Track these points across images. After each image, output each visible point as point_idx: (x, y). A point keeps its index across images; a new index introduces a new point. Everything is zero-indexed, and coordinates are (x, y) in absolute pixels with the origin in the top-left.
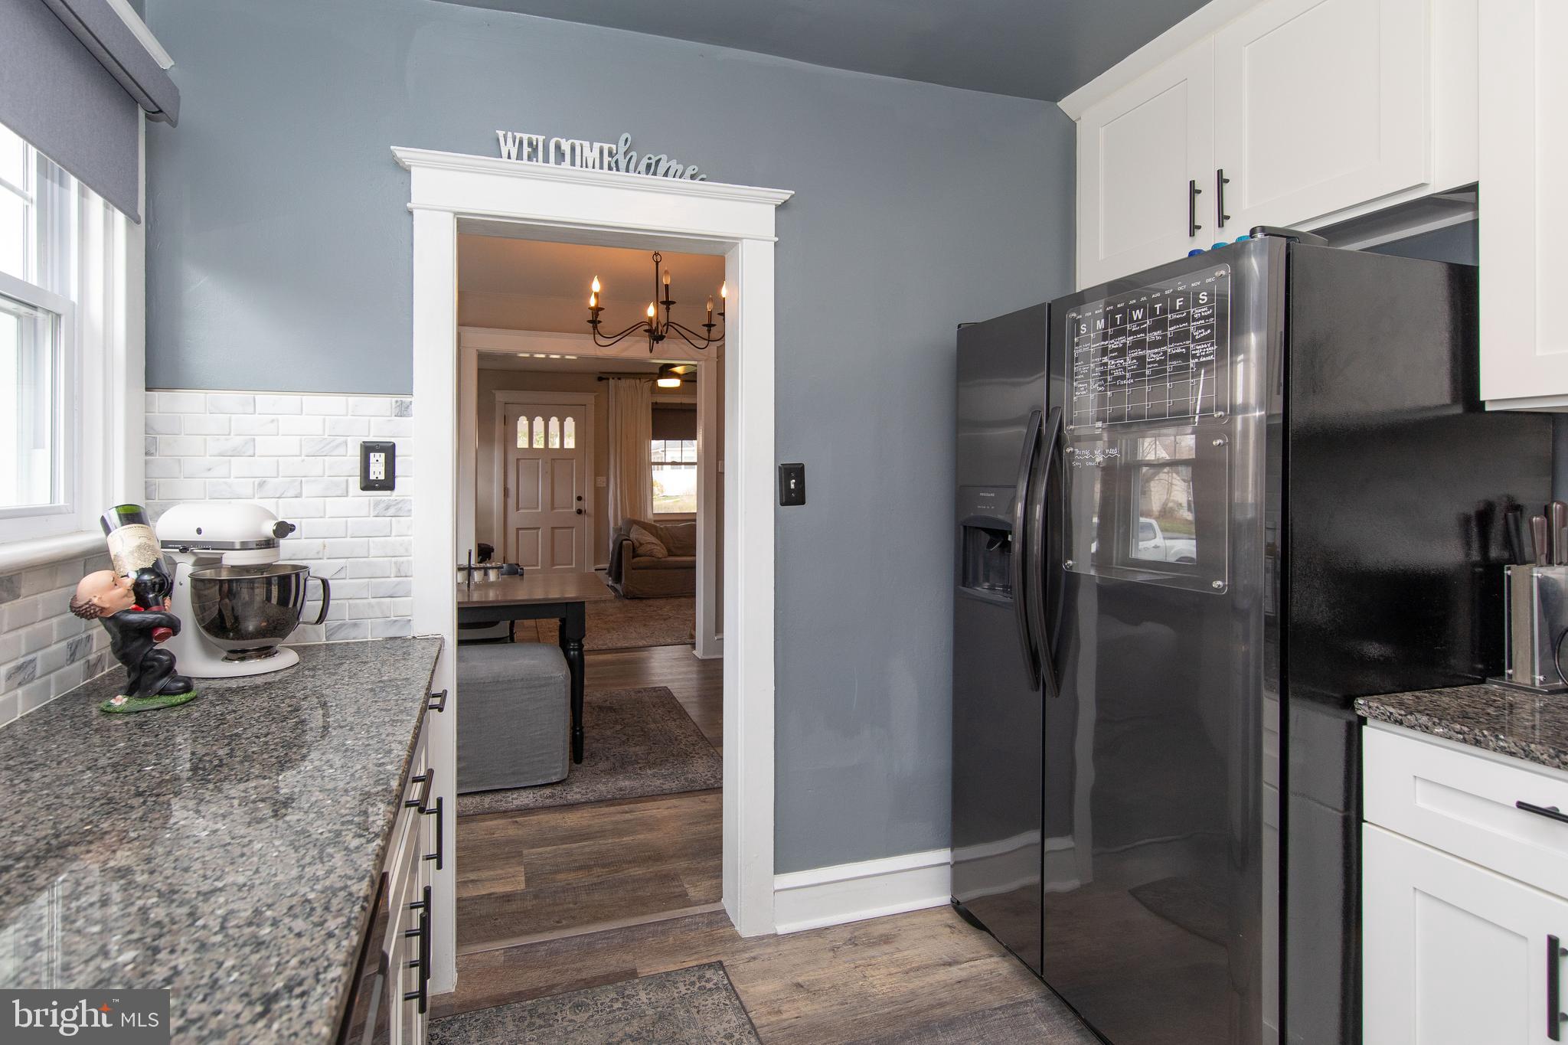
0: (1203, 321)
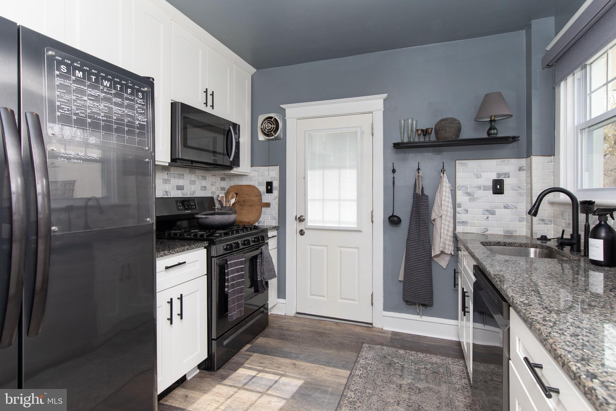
0: (141, 106)
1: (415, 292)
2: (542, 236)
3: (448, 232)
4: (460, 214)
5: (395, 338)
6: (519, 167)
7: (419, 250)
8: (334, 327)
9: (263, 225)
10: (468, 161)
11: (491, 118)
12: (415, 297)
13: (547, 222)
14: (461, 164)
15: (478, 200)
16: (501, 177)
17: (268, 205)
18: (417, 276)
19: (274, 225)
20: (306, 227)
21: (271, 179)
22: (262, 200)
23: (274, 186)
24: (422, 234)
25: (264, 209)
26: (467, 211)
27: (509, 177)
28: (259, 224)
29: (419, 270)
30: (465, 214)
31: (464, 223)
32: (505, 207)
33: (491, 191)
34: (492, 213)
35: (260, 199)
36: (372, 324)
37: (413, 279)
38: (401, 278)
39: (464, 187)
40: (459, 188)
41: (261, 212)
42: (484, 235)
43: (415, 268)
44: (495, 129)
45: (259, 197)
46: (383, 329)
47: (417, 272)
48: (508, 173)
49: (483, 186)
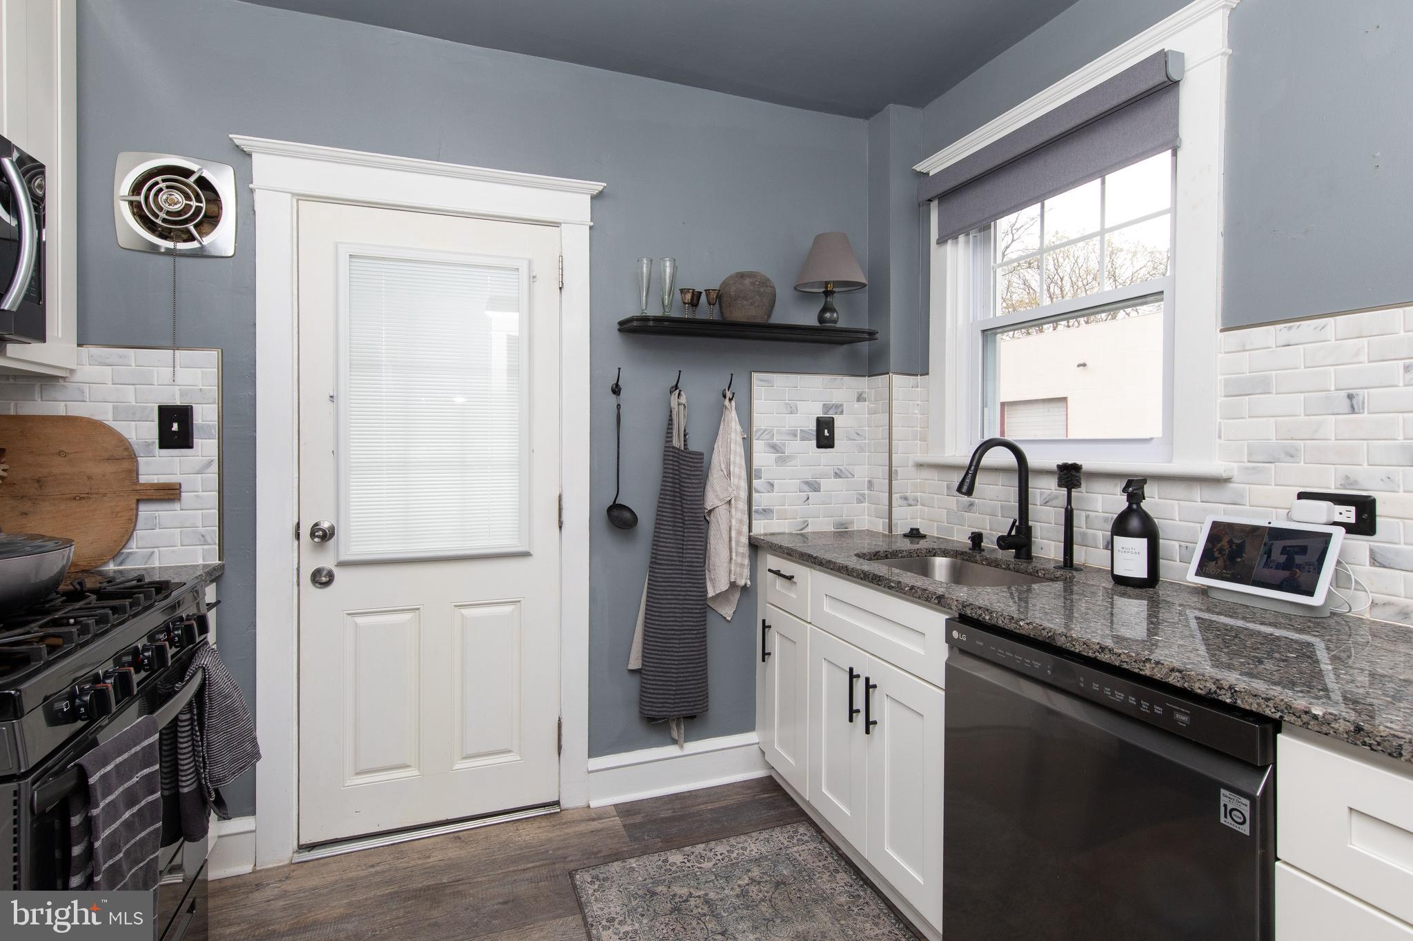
1: (675, 690)
2: (912, 529)
3: (741, 535)
4: (759, 492)
5: (632, 822)
6: (858, 392)
7: (683, 585)
8: (454, 852)
9: (145, 569)
10: (775, 375)
11: (826, 287)
12: (675, 703)
13: (911, 502)
14: (762, 381)
15: (792, 460)
16: (829, 413)
17: (169, 493)
18: (678, 652)
19: (201, 562)
20: (344, 557)
21: (181, 395)
22: (138, 474)
23: (200, 422)
24: (689, 547)
25: (145, 511)
26: (772, 485)
27: (842, 413)
28: (121, 564)
29: (682, 636)
30: (769, 492)
31: (766, 512)
32: (837, 475)
33: (814, 442)
34: (814, 487)
35: (130, 471)
36: (557, 803)
37: (668, 660)
38: (635, 662)
39: (767, 432)
40: (758, 435)
41: (133, 522)
42: (802, 535)
43: (673, 632)
44: (833, 310)
45: (126, 465)
46: (589, 807)
47: (677, 641)
48: (842, 405)
49: (801, 430)
